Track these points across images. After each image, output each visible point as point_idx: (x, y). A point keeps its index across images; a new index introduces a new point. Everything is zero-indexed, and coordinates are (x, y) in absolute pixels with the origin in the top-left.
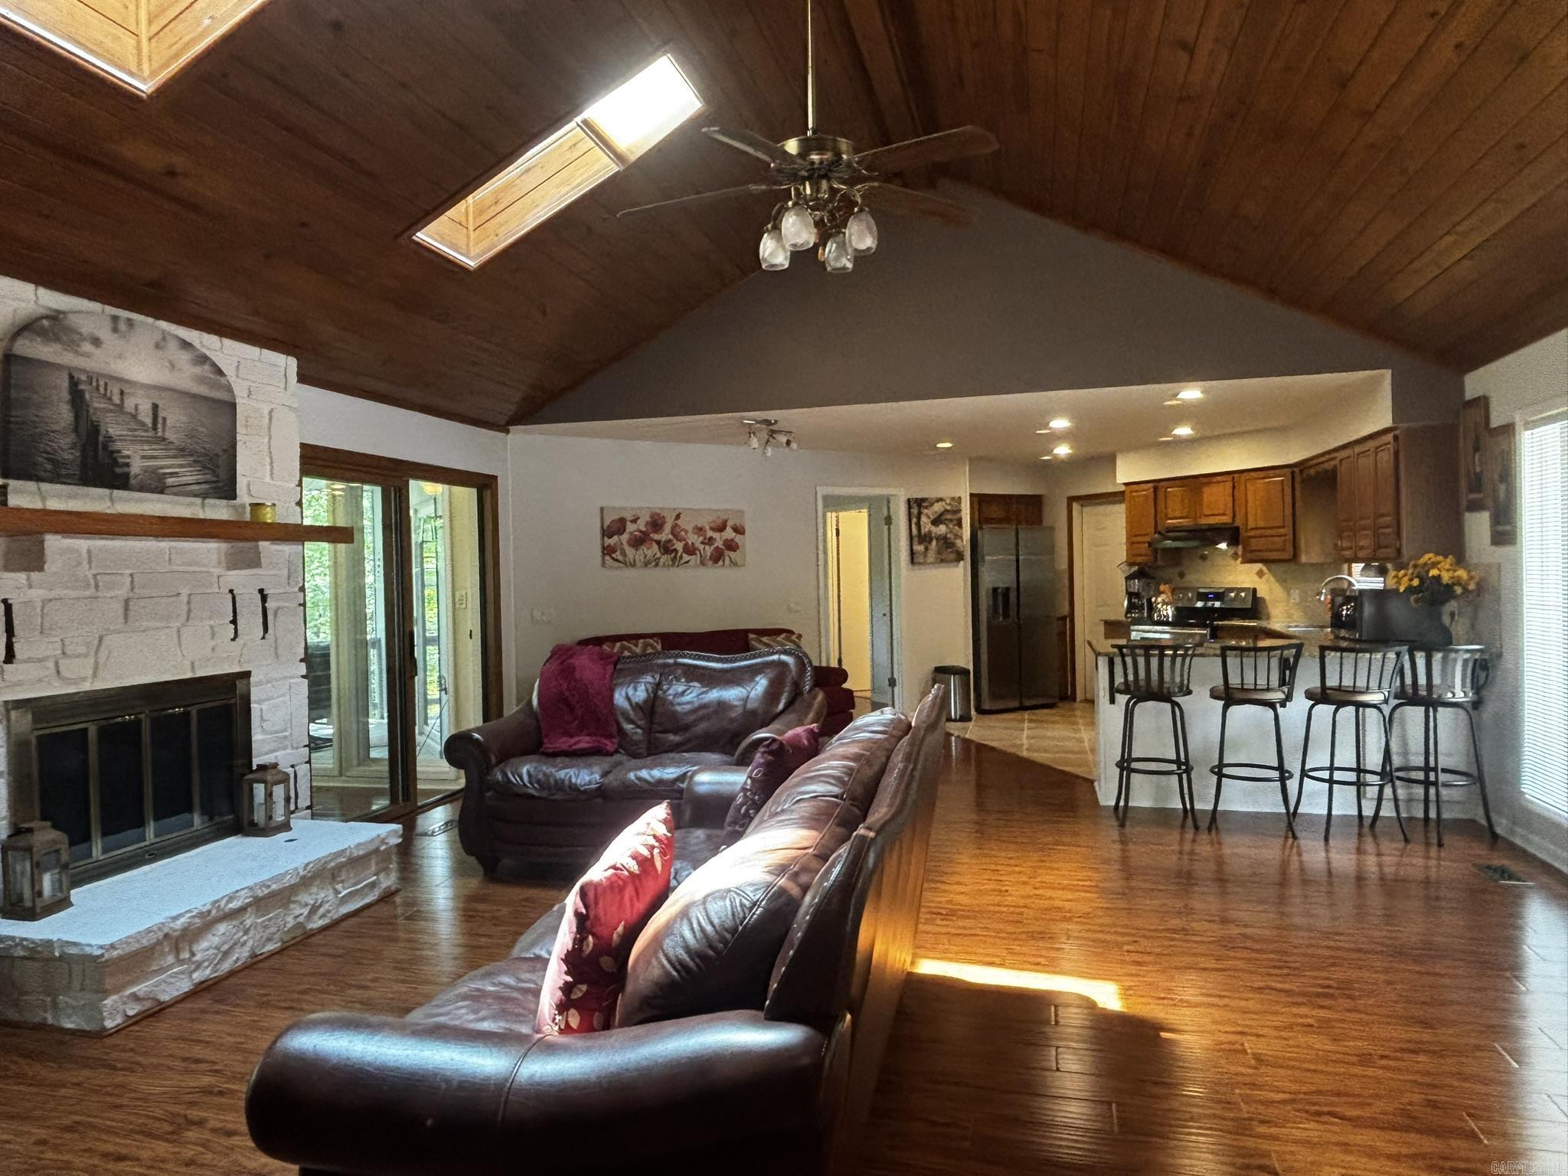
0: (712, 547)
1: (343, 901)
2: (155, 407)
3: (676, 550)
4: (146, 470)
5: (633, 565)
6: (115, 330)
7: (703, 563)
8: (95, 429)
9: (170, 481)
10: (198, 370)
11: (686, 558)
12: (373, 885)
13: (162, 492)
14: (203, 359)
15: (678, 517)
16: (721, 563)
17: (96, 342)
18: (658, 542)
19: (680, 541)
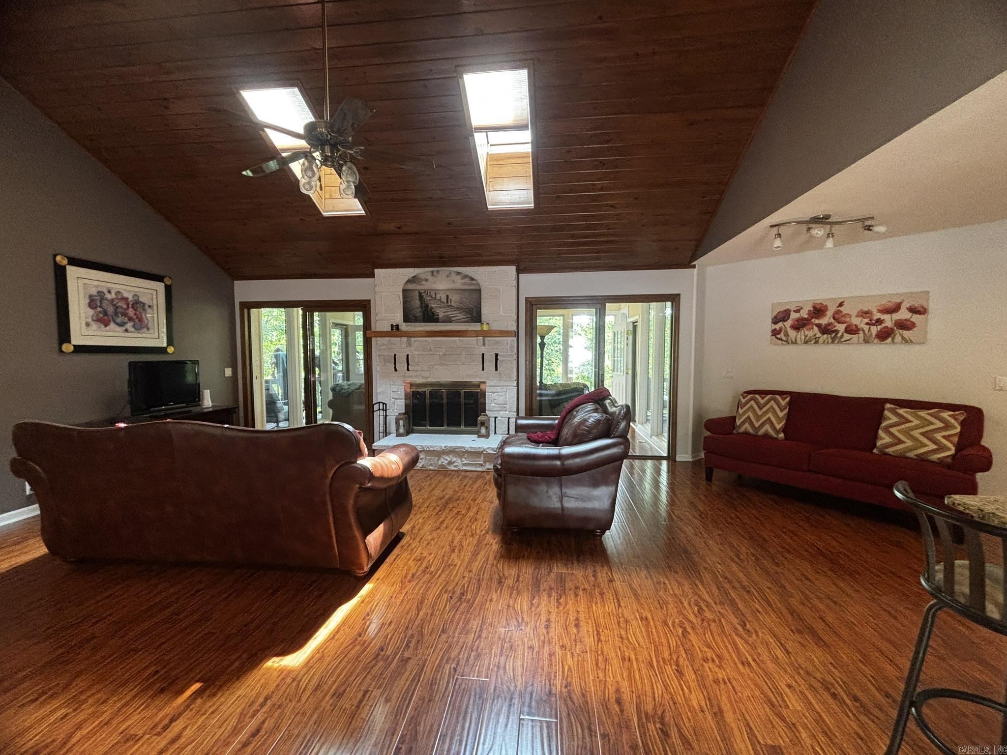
0: (879, 327)
1: (465, 465)
2: (447, 296)
3: (837, 332)
4: (444, 316)
5: (795, 343)
6: (433, 275)
7: (866, 341)
8: (427, 306)
9: (453, 319)
10: (463, 281)
11: (847, 336)
12: (481, 465)
13: (451, 322)
14: (466, 276)
15: (841, 305)
16: (889, 340)
17: (427, 280)
18: (819, 326)
19: (843, 323)
